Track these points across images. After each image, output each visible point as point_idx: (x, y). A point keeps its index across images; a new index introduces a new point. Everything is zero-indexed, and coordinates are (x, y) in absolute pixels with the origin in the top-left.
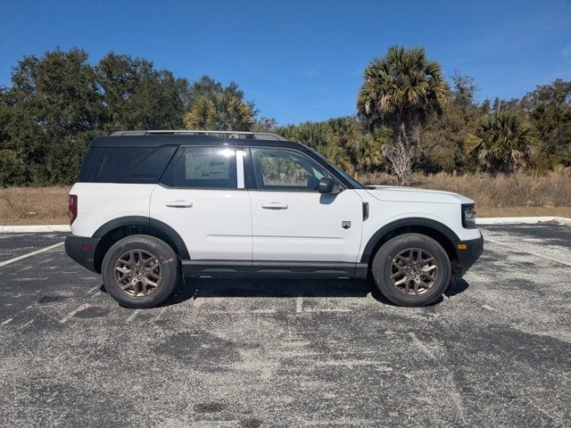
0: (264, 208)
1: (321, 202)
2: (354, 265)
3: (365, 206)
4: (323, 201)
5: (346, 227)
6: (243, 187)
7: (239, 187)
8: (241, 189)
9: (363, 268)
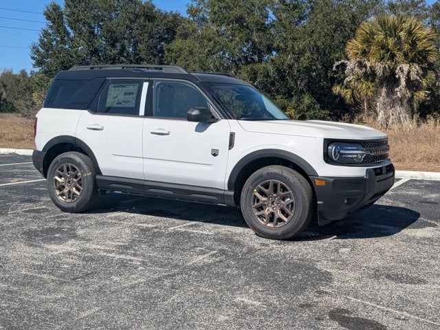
0: (152, 133)
1: (196, 130)
2: (222, 192)
3: (232, 135)
4: (198, 129)
5: (215, 155)
6: (143, 114)
7: (140, 114)
8: (142, 117)
9: (230, 196)
